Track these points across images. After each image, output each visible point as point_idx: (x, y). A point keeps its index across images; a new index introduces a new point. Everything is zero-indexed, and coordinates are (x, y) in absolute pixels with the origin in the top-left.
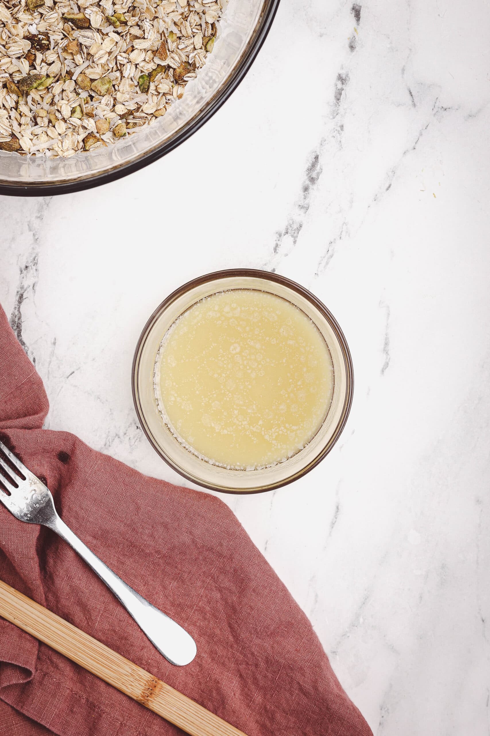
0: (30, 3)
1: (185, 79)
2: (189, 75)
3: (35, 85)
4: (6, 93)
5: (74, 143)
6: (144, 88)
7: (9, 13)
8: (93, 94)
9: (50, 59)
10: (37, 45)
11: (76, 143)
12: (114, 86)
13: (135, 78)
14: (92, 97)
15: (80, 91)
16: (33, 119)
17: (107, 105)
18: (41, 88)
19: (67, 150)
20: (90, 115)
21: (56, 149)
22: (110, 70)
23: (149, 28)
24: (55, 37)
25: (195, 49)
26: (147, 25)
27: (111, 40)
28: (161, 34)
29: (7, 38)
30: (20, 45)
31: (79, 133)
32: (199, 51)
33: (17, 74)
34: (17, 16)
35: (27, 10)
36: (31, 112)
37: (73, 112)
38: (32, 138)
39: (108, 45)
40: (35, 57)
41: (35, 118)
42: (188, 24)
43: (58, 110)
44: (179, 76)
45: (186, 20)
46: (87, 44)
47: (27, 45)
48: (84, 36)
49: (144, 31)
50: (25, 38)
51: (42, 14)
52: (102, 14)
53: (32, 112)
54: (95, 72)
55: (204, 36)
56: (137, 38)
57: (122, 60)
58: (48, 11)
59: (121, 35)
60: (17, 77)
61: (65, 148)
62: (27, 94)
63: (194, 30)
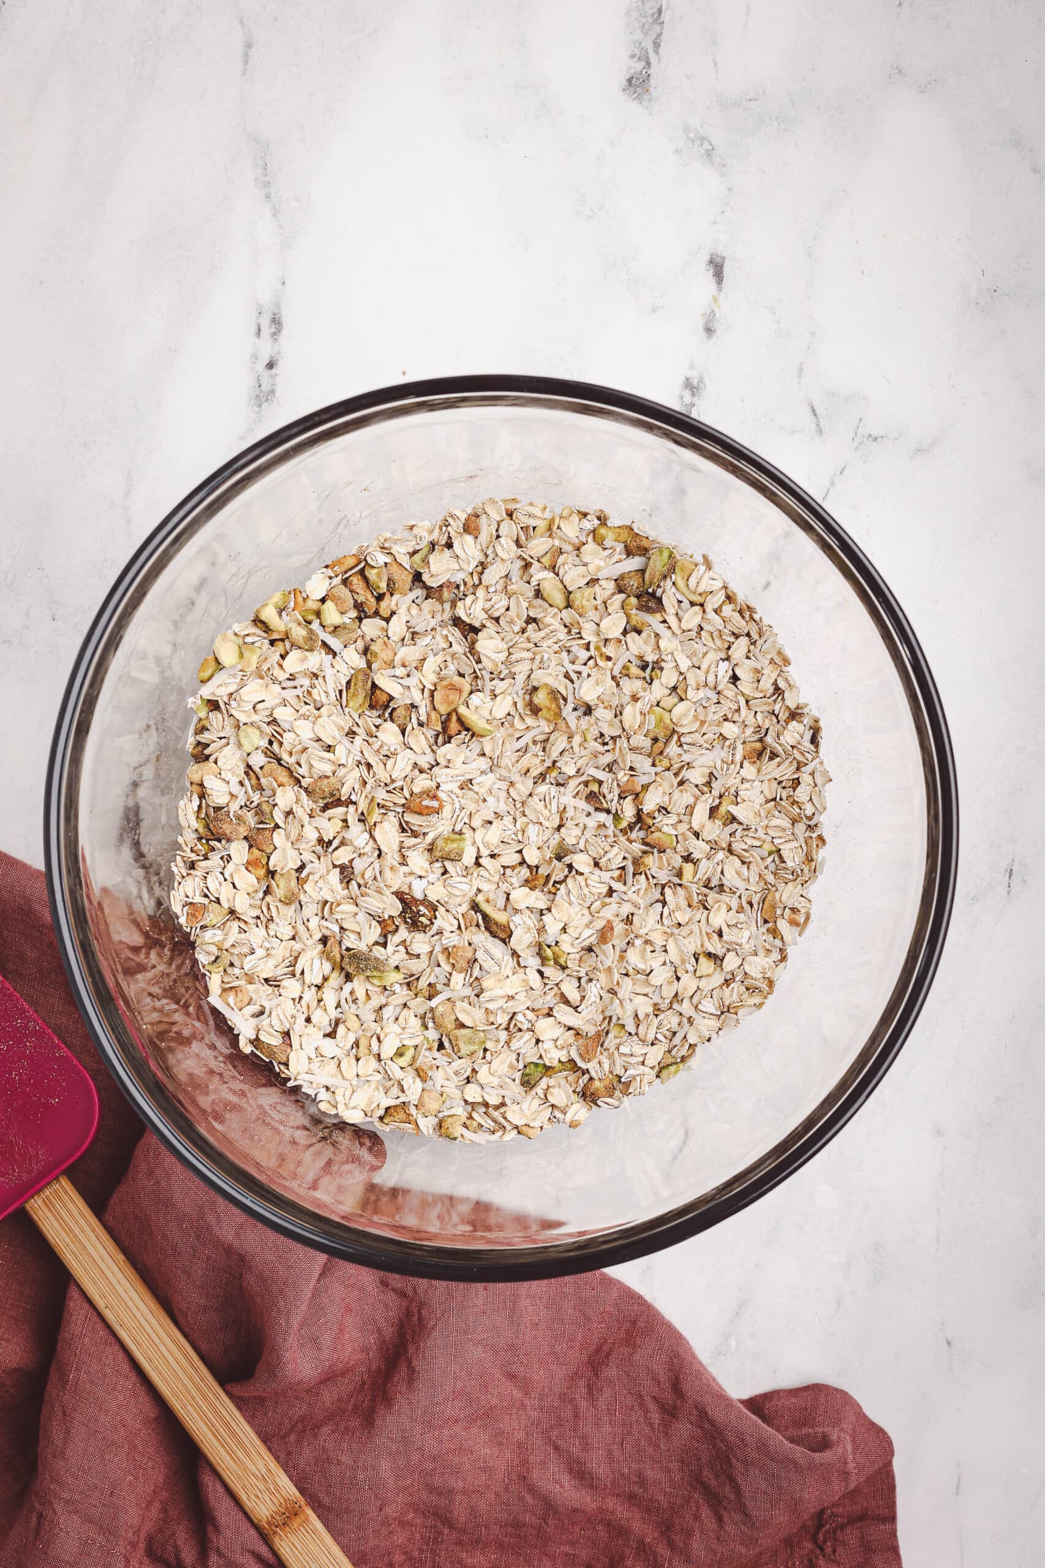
0: (439, 849)
1: (599, 1102)
2: (609, 1100)
3: (369, 973)
4: (318, 954)
5: (372, 1103)
6: (528, 1082)
7: (398, 840)
8: (446, 1044)
9: (416, 948)
10: (409, 918)
11: (374, 1106)
12: (485, 1050)
13: (524, 1058)
14: (441, 1047)
15: (431, 1025)
16: (333, 1022)
17: (457, 1073)
18: (375, 981)
19: (355, 1108)
20: (421, 1074)
21: (339, 1097)
22: (495, 1026)
23: (593, 999)
24: (444, 921)
25: (643, 1063)
26: (593, 991)
27: (524, 980)
28: (604, 1019)
29: (372, 878)
30: (385, 903)
31: (389, 1093)
32: (647, 1070)
33: (353, 936)
34: (406, 854)
35: (428, 850)
36: (336, 1008)
37: (400, 1053)
38: (311, 1057)
39: (514, 985)
40: (396, 930)
41: (337, 1022)
42: (656, 1022)
43: (379, 1039)
44: (592, 1094)
45: (657, 1016)
46: (485, 966)
47: (394, 908)
48: (487, 951)
49: (583, 997)
50: (400, 895)
51: (445, 872)
52: (536, 932)
53: (339, 1010)
54: (471, 1016)
55: (670, 1051)
56: (567, 1002)
57: (521, 1022)
58: (460, 872)
59: (546, 981)
60: (350, 941)
61: (352, 1104)
62: (348, 978)
63: (659, 1036)
